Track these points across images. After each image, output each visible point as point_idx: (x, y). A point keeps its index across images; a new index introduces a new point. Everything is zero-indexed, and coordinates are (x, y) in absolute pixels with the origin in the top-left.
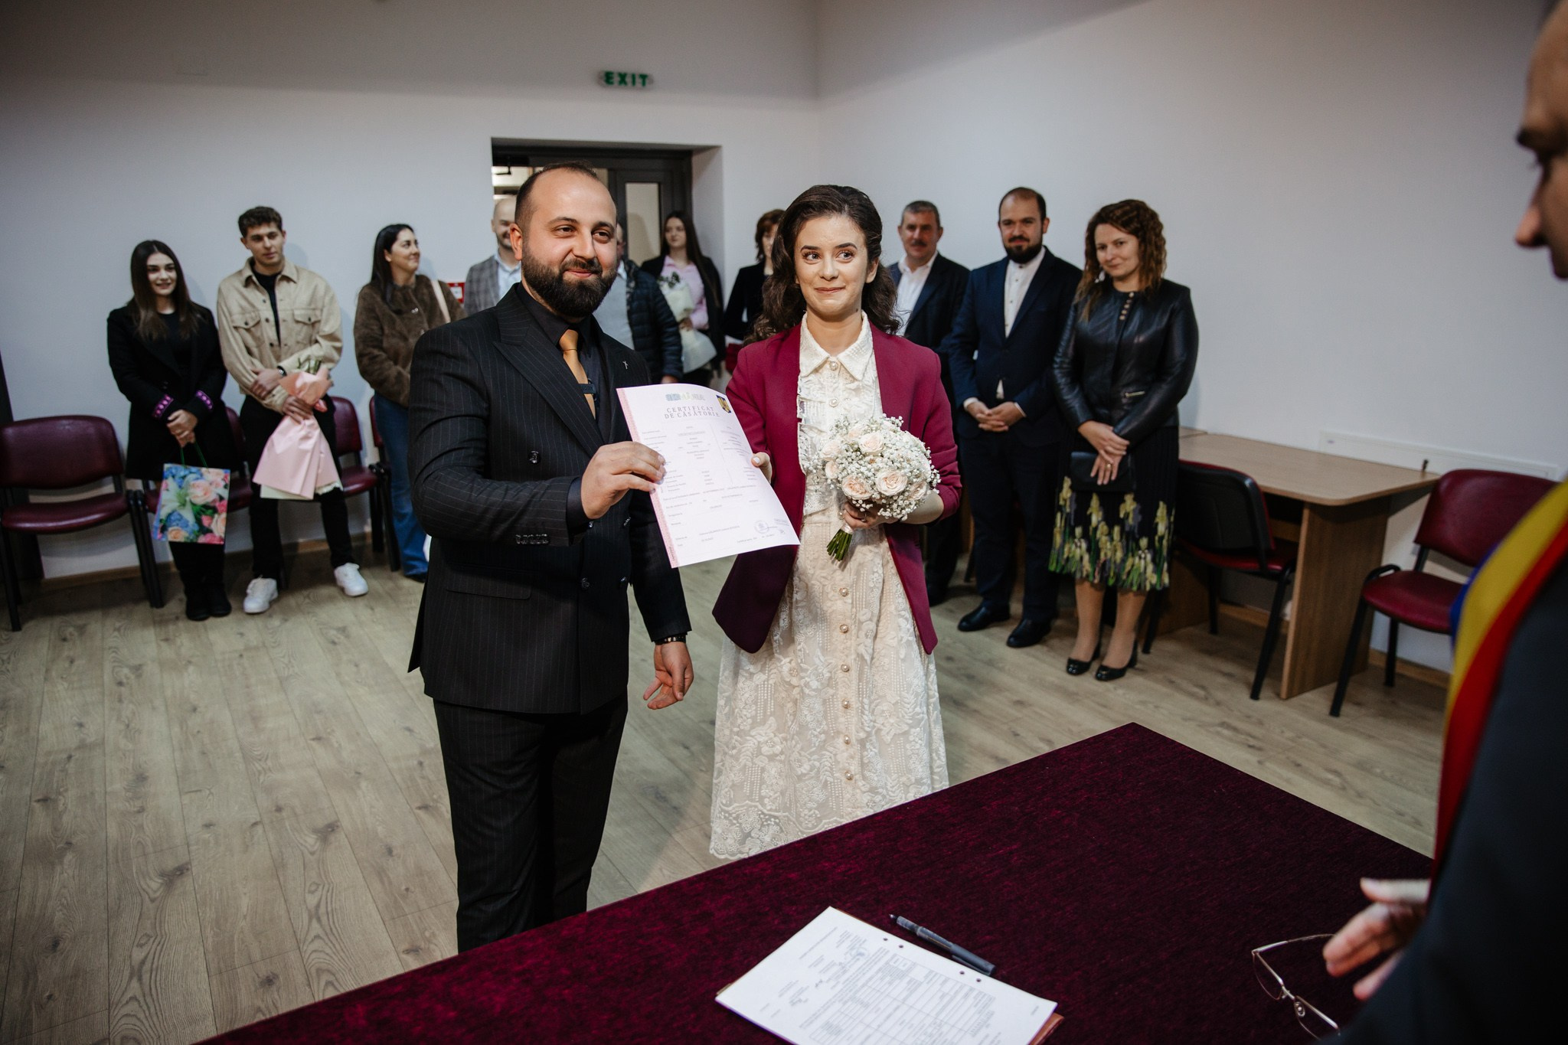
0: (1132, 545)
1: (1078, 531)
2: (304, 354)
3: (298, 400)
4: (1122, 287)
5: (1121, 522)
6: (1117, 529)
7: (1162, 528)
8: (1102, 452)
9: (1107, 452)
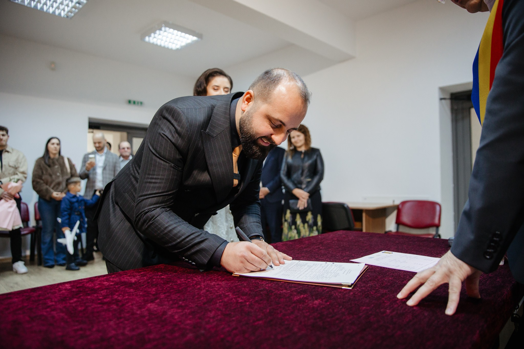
0: (311, 229)
1: (293, 227)
2: (11, 178)
3: (8, 193)
4: (299, 150)
5: (307, 222)
6: (306, 225)
7: (319, 223)
8: (301, 198)
9: (303, 198)
